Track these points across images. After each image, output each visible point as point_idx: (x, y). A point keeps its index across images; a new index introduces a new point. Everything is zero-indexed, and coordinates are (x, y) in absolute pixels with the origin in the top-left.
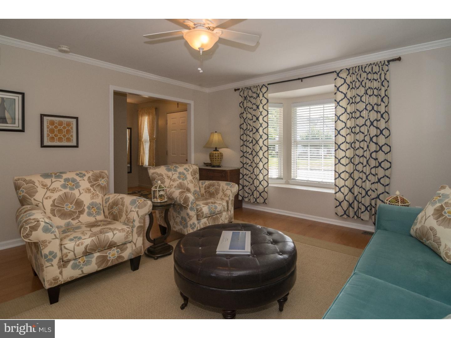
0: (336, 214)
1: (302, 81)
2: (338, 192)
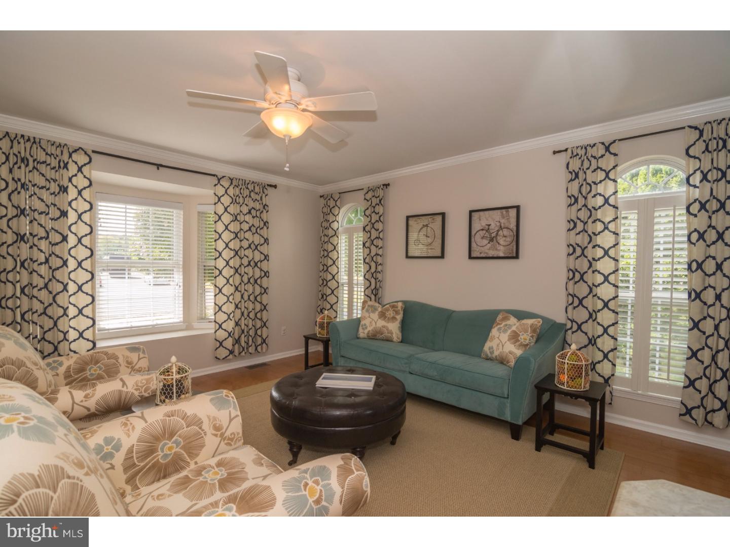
0: (216, 357)
1: (158, 169)
2: (218, 329)
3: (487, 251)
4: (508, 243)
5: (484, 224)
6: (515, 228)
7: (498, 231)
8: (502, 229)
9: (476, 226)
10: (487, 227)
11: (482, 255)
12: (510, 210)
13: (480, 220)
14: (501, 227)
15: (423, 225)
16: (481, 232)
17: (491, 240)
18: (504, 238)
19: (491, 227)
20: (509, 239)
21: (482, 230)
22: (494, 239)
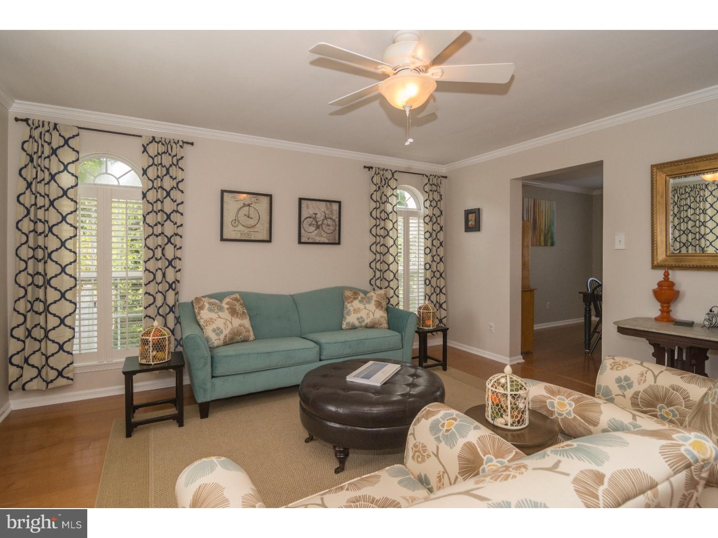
3: (314, 237)
4: (331, 231)
5: (311, 213)
6: (337, 220)
7: (323, 220)
8: (326, 219)
9: (305, 214)
10: (314, 215)
11: (310, 241)
12: (333, 203)
13: (308, 208)
14: (326, 217)
15: (244, 204)
16: (309, 219)
17: (318, 227)
18: (328, 227)
19: (318, 216)
20: (332, 228)
21: (310, 217)
22: (320, 227)
